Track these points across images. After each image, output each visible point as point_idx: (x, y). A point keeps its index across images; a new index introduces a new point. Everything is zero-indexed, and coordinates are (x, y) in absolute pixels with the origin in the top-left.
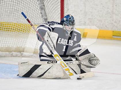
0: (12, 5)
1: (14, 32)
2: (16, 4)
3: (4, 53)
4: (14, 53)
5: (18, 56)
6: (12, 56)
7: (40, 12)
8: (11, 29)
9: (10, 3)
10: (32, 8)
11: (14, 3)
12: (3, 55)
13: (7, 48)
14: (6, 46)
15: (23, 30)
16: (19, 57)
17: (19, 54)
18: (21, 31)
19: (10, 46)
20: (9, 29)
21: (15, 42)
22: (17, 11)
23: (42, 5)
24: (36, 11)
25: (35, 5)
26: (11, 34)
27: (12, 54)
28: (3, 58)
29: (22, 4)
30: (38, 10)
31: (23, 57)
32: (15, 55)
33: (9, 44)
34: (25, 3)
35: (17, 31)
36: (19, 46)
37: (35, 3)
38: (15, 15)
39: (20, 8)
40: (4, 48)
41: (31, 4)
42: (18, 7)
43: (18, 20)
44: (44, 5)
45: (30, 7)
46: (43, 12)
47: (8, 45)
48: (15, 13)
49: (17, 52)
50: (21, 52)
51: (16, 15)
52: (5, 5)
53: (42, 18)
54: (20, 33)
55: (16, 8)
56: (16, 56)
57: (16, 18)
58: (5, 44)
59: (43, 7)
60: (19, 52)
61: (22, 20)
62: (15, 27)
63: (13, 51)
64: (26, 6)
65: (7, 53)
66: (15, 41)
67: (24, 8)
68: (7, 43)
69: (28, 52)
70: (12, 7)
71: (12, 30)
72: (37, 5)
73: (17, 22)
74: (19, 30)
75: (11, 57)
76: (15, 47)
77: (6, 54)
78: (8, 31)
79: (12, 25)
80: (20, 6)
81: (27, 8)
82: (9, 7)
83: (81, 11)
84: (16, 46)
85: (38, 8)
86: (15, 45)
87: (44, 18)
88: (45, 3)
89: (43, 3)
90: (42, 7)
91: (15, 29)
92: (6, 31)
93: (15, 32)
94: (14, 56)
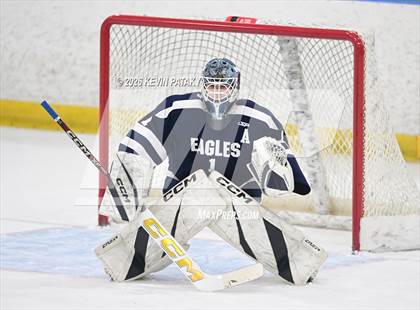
7: (285, 83)
9: (196, 57)
10: (262, 72)
23: (295, 62)
24: (273, 81)
25: (271, 64)
30: (279, 78)
37: (273, 58)
41: (259, 62)
44: (299, 65)
45: (257, 68)
46: (296, 83)
52: (181, 64)
53: (293, 102)
59: (298, 70)
83: (409, 82)
85: (282, 73)
87: (297, 101)
88: (302, 58)
89: (298, 58)
90: (293, 70)
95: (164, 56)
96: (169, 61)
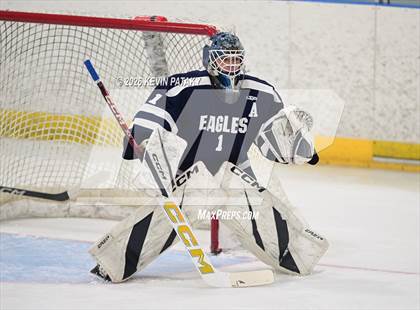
0: (68, 60)
5: (87, 214)
6: (69, 214)
8: (66, 131)
9: (62, 53)
10: (128, 69)
11: (75, 55)
16: (89, 217)
17: (89, 208)
23: (162, 58)
25: (137, 60)
27: (68, 210)
31: (101, 218)
32: (77, 213)
34: (106, 54)
37: (139, 54)
38: (76, 88)
41: (124, 58)
44: (164, 61)
45: (123, 64)
48: (77, 82)
51: (82, 90)
52: (48, 61)
54: (90, 144)
56: (81, 215)
62: (77, 125)
64: (110, 63)
65: (54, 205)
70: (67, 67)
71: (69, 135)
72: (144, 59)
74: (90, 134)
75: (66, 217)
77: (49, 209)
81: (112, 69)
82: (60, 67)
85: (148, 70)
89: (163, 54)
90: (159, 66)
91: (76, 131)
94: (73, 216)
95: (30, 52)
96: (36, 57)
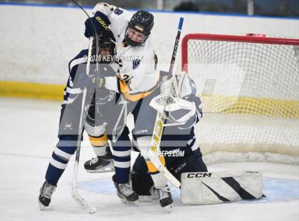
0: (247, 64)
1: (250, 115)
2: (255, 62)
3: (233, 154)
4: (252, 155)
6: (248, 160)
8: (246, 109)
10: (285, 68)
11: (251, 61)
12: (231, 159)
13: (238, 144)
14: (237, 142)
15: (268, 110)
16: (261, 161)
17: (261, 156)
18: (266, 111)
19: (245, 142)
20: (242, 108)
21: (253, 134)
22: (257, 75)
24: (292, 74)
26: (245, 117)
27: (248, 157)
28: (230, 164)
29: (267, 62)
30: (296, 73)
31: (269, 162)
32: (253, 159)
33: (242, 138)
34: (271, 59)
35: (257, 112)
36: (260, 142)
38: (252, 82)
39: (262, 68)
40: (233, 146)
41: (282, 62)
42: (259, 67)
43: (258, 92)
45: (281, 66)
47: (239, 140)
48: (253, 78)
49: (258, 152)
50: (265, 152)
51: (256, 83)
54: (262, 116)
55: (254, 69)
56: (256, 160)
57: (255, 87)
58: (234, 138)
60: (262, 152)
61: (266, 91)
62: (253, 105)
63: (249, 151)
64: (274, 66)
65: (240, 154)
66: (254, 131)
67: (270, 68)
68: (239, 135)
69: (278, 153)
70: (246, 68)
71: (248, 111)
73: (258, 95)
74: (262, 110)
75: (246, 161)
76: (253, 143)
77: (236, 157)
78: (240, 112)
79: (248, 101)
80: (263, 64)
81: (275, 69)
84: (255, 141)
85: (297, 69)
86: (254, 139)
91: (252, 108)
92: (237, 112)
93: (253, 114)
94: (251, 161)
